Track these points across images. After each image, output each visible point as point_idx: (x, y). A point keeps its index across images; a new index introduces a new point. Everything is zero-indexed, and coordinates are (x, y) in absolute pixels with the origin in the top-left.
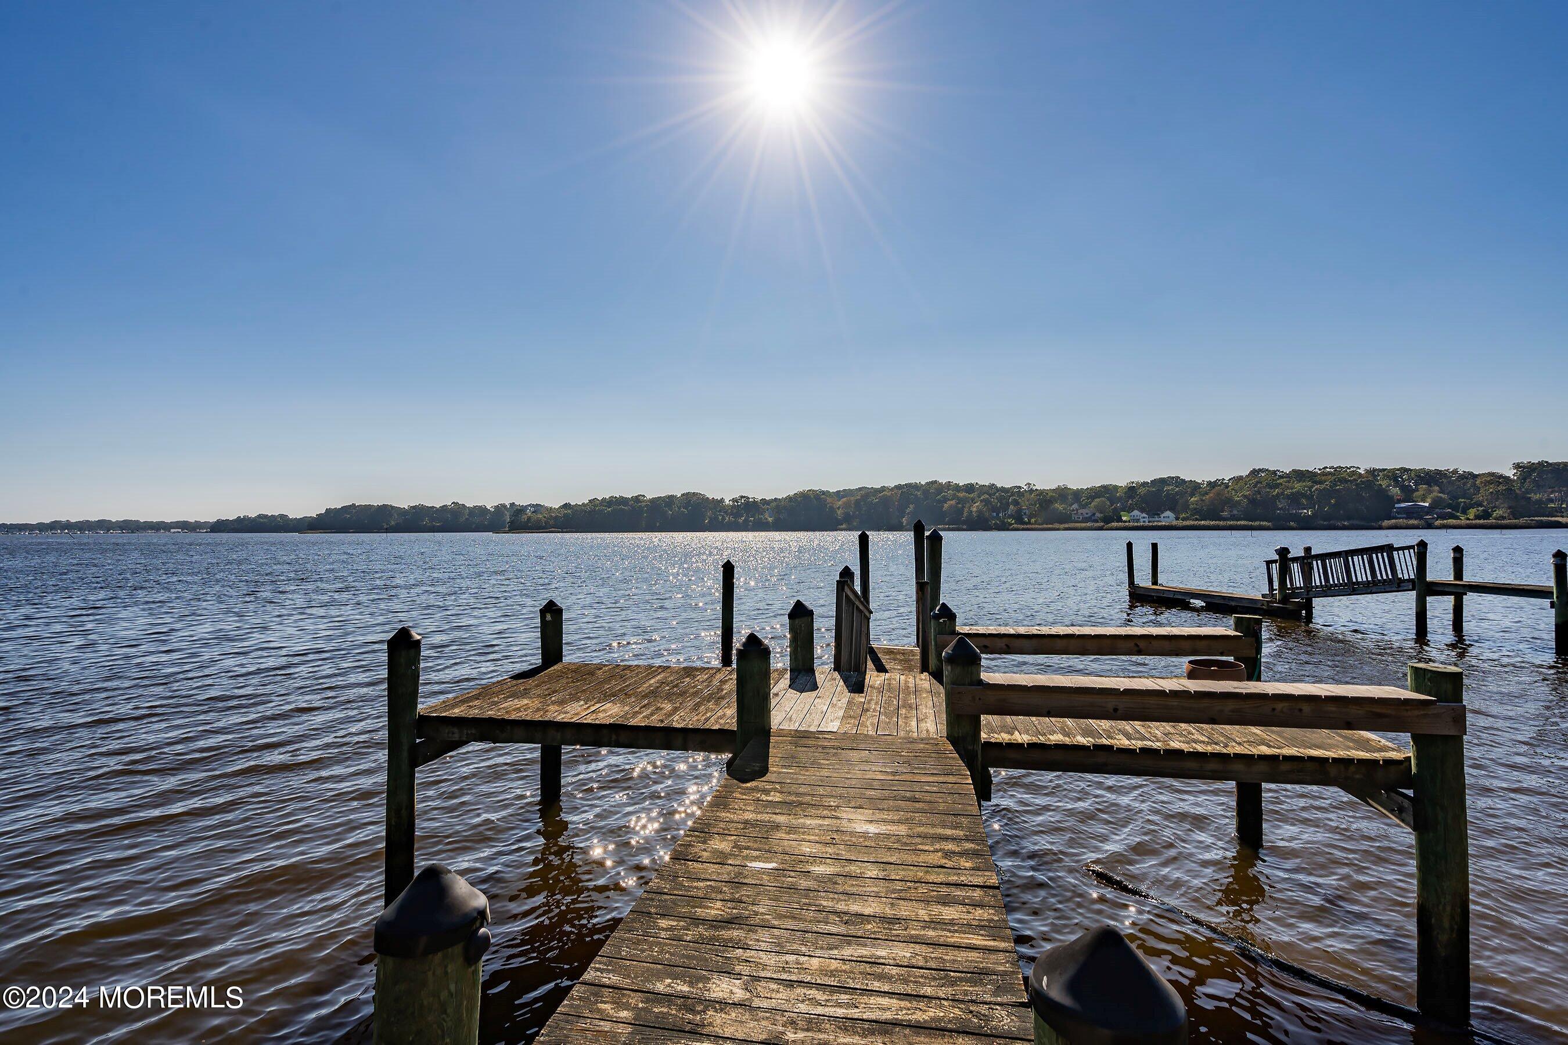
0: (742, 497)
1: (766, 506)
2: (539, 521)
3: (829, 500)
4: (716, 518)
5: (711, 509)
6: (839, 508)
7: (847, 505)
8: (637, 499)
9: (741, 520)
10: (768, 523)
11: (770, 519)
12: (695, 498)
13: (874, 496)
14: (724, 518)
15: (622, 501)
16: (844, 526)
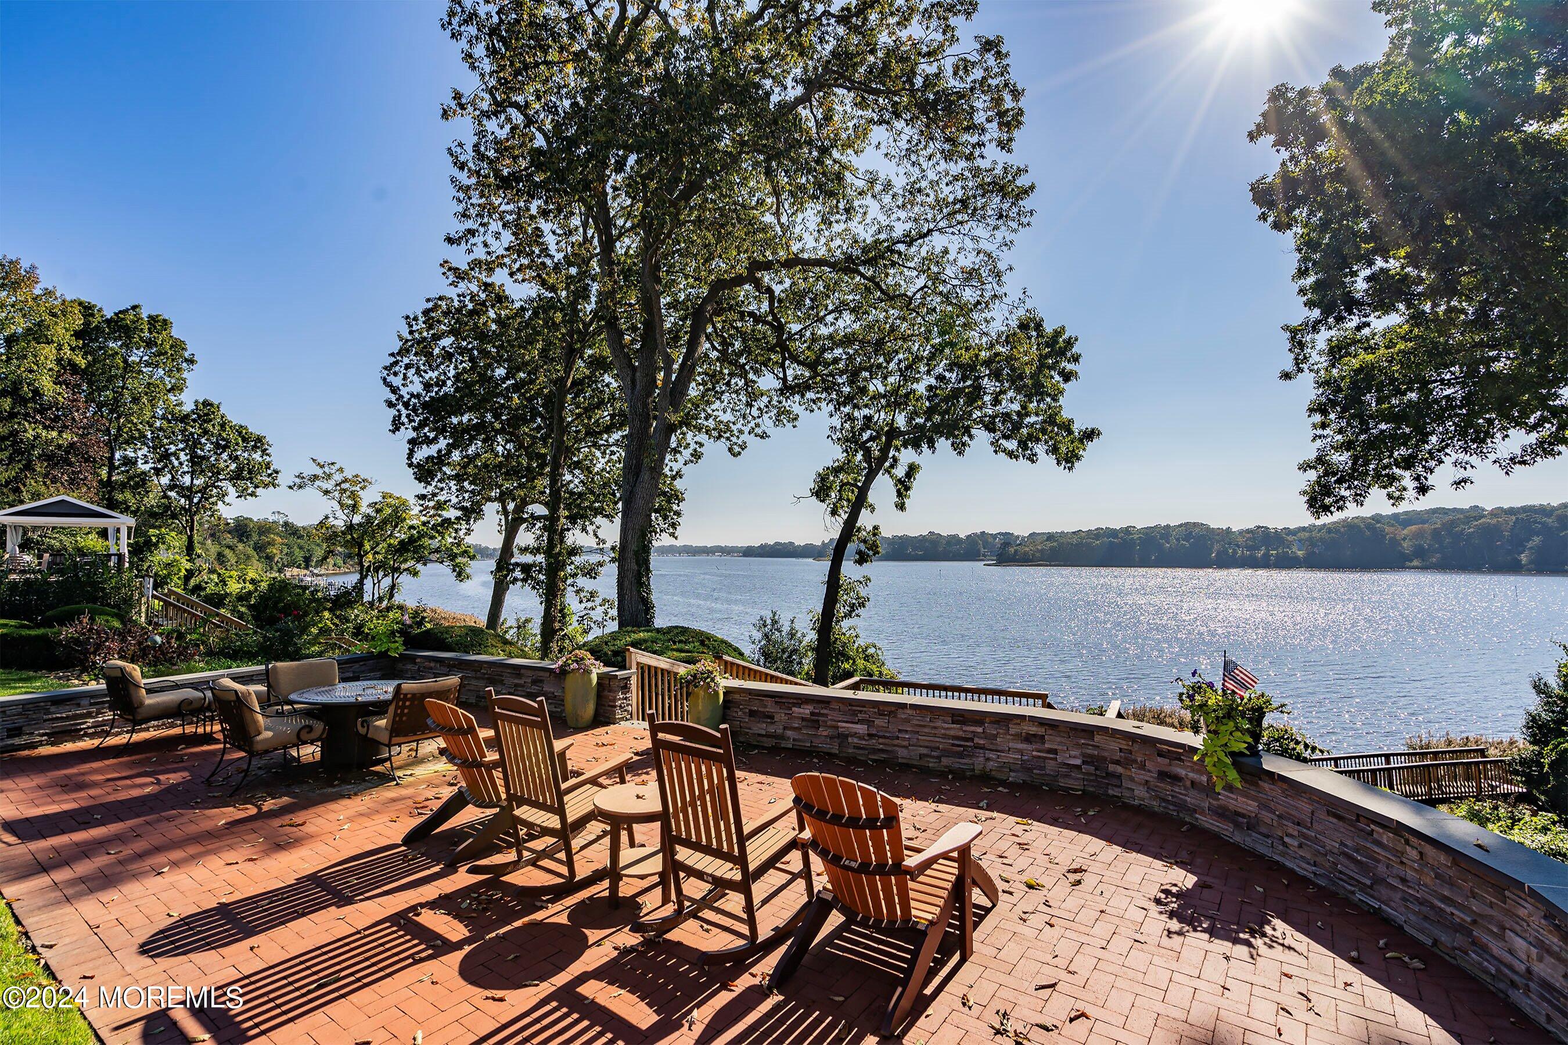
0: (1259, 527)
1: (1290, 538)
2: (1026, 553)
3: (1387, 529)
4: (1226, 552)
5: (1218, 542)
6: (1404, 539)
7: (1419, 535)
8: (1127, 531)
9: (1260, 554)
10: (1297, 558)
11: (1300, 553)
12: (1197, 530)
13: (1464, 524)
14: (1235, 552)
15: (1112, 533)
16: (1415, 563)
